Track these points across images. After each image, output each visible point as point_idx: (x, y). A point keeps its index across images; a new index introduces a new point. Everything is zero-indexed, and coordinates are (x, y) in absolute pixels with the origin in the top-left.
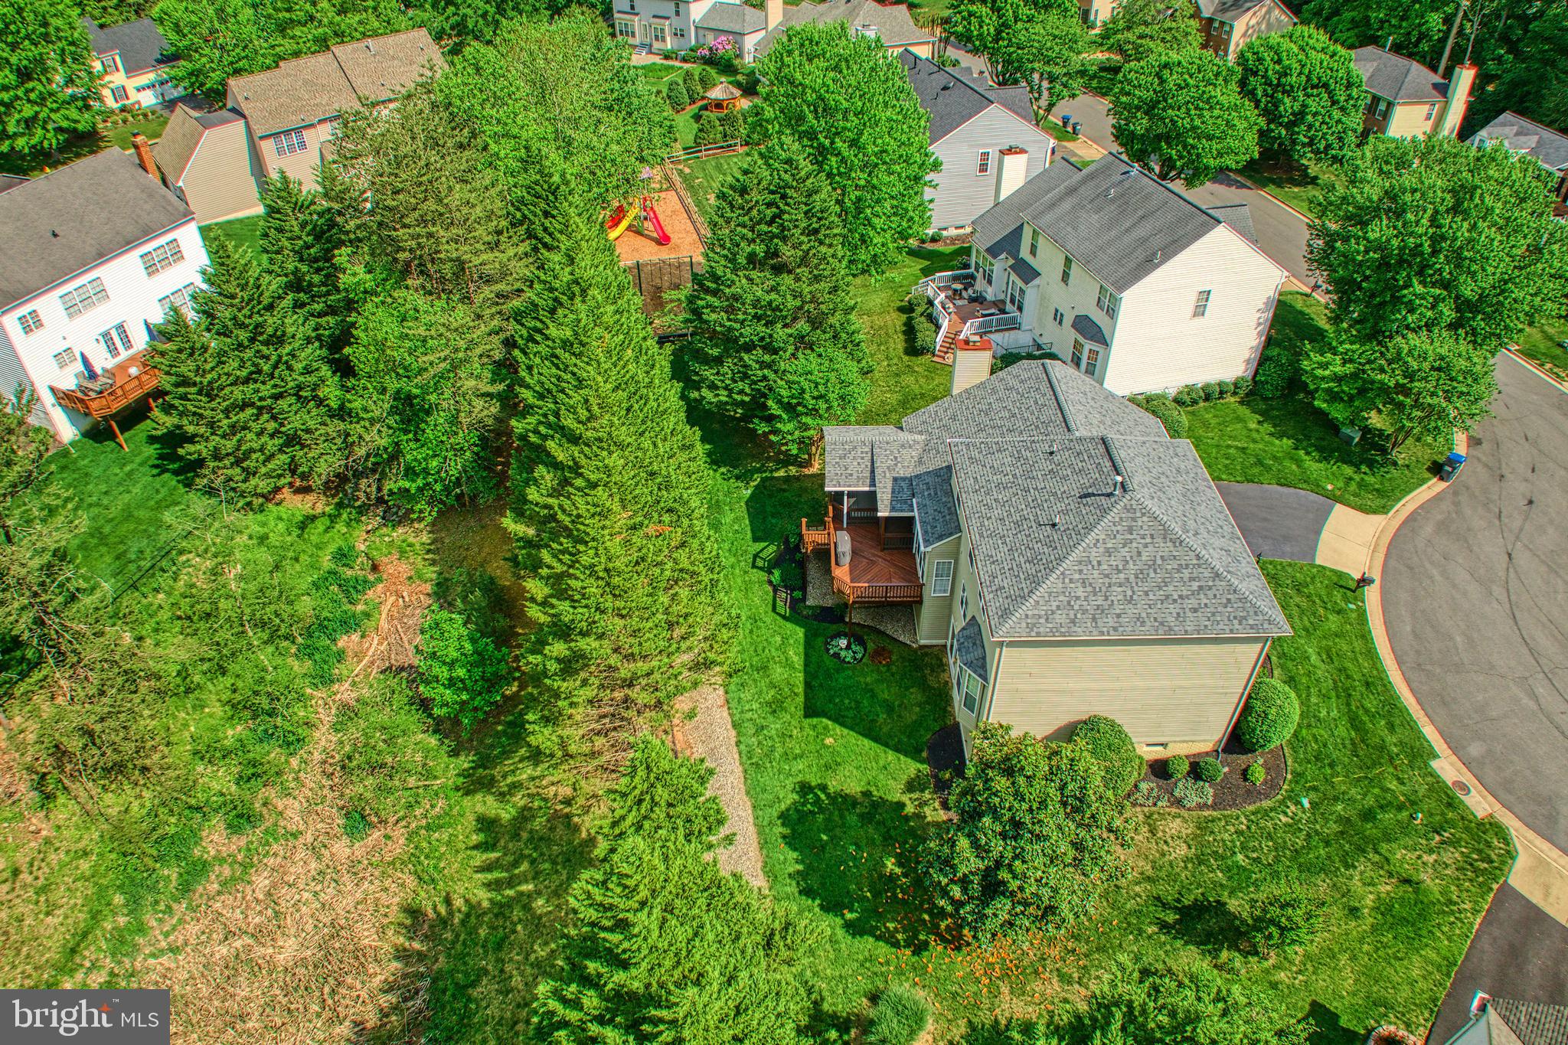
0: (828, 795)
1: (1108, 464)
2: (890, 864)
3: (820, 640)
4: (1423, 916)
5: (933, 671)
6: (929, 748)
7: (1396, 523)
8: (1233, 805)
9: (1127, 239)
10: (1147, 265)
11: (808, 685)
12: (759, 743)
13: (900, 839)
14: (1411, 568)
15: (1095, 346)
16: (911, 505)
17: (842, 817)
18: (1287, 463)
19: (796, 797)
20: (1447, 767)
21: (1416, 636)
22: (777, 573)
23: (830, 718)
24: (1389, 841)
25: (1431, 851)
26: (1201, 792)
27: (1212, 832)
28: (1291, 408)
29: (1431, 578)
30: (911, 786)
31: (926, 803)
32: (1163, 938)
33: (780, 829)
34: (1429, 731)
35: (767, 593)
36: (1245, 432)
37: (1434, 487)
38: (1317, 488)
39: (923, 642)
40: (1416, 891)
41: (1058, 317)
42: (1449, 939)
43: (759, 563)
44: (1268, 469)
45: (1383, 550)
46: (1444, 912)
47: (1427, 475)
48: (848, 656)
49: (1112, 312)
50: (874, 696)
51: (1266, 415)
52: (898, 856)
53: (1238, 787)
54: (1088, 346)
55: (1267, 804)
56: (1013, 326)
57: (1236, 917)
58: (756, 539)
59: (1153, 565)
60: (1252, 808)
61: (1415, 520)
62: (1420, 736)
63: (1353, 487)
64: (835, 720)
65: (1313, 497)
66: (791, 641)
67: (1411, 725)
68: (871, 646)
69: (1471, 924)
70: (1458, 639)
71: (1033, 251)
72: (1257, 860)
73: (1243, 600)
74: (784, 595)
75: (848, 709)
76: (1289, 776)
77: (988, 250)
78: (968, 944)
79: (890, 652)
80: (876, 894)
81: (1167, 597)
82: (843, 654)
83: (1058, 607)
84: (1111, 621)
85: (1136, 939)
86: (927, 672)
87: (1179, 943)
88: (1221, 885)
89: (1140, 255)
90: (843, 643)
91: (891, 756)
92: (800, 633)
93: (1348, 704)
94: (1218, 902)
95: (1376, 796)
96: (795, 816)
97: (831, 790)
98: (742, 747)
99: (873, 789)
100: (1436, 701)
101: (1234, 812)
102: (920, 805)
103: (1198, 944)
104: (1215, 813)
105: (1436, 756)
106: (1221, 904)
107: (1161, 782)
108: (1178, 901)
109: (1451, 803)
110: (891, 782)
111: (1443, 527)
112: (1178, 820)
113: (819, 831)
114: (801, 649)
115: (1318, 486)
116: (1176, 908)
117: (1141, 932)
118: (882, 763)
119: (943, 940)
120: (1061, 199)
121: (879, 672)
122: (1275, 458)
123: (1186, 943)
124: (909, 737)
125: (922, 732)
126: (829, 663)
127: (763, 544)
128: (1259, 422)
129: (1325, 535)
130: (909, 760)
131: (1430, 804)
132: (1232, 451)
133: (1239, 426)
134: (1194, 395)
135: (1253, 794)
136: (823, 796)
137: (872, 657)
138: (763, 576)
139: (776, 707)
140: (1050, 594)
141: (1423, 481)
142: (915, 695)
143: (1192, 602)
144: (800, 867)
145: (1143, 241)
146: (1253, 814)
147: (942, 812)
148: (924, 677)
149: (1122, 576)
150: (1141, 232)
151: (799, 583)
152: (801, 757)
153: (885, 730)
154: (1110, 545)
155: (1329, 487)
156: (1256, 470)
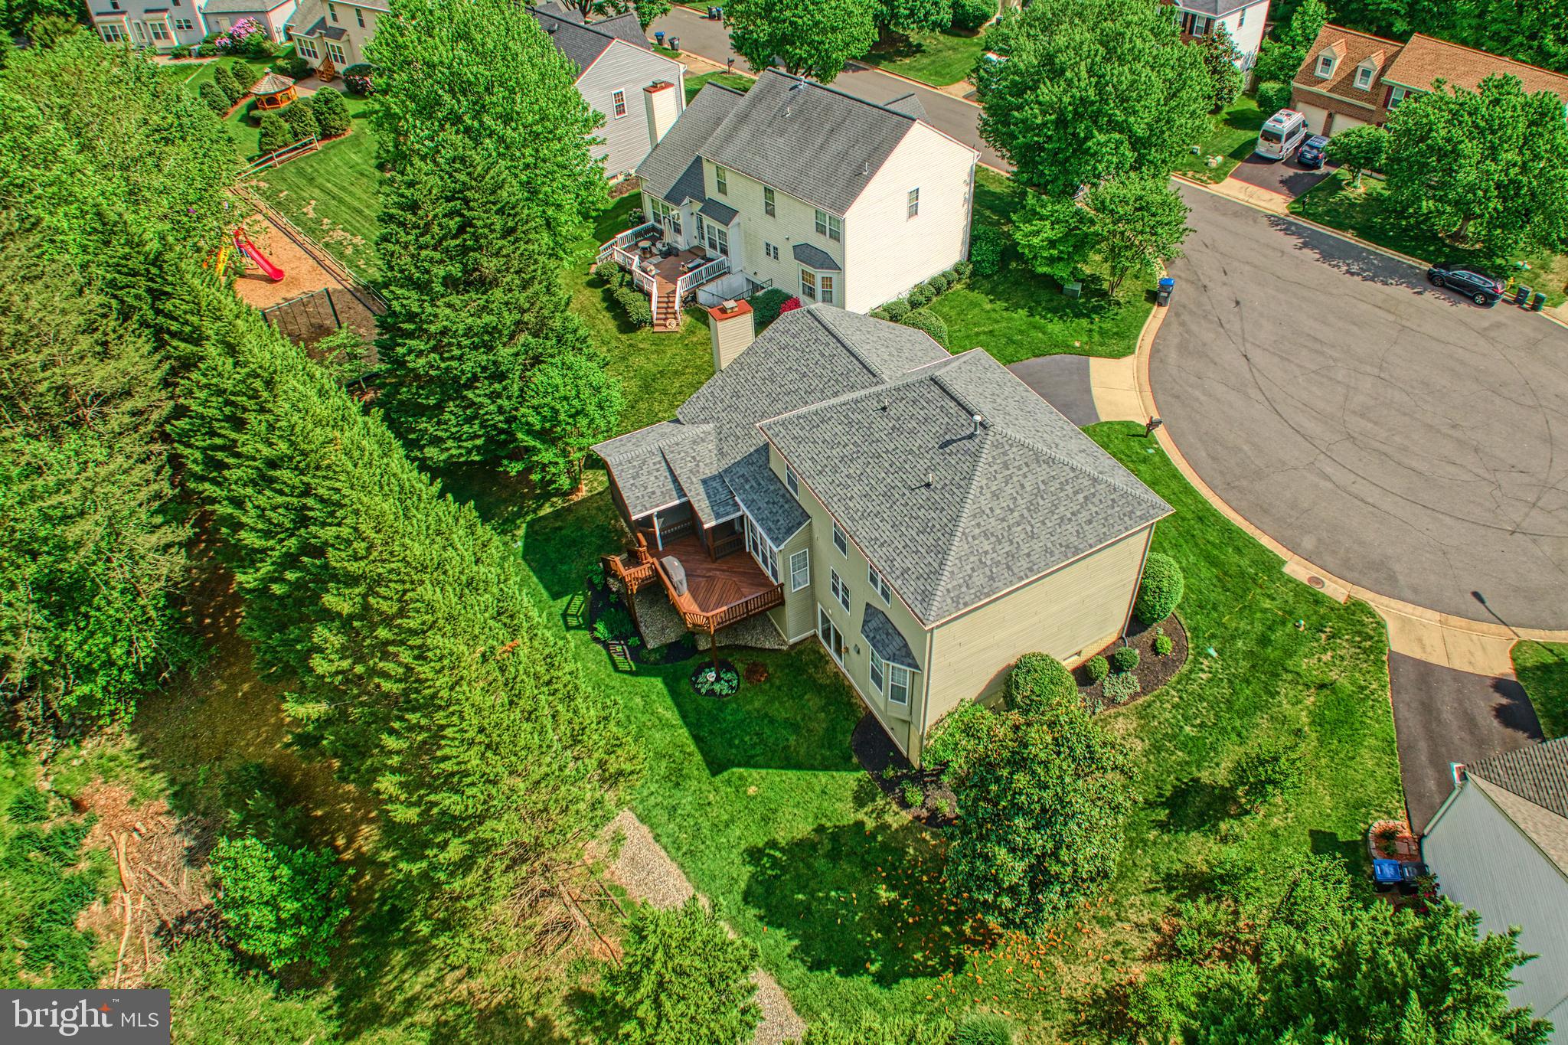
0: (782, 850)
1: (953, 404)
2: (884, 894)
3: (684, 685)
4: (1349, 712)
5: (816, 667)
6: (856, 751)
7: (1145, 358)
8: (1159, 682)
9: (826, 157)
10: (857, 179)
11: (697, 739)
12: (680, 827)
13: (879, 861)
14: (1178, 397)
15: (827, 273)
16: (736, 504)
17: (809, 867)
18: (1033, 333)
19: (751, 868)
20: (1297, 568)
21: (1214, 459)
22: (600, 627)
23: (739, 765)
24: (1291, 656)
25: (1325, 650)
26: (1126, 683)
27: (1154, 717)
28: (1012, 279)
29: (1197, 400)
30: (861, 799)
31: (883, 811)
32: (1166, 837)
33: (751, 912)
34: (1266, 541)
35: (598, 653)
36: (984, 315)
37: (1157, 315)
38: (1069, 350)
39: (792, 641)
40: (1334, 691)
41: (772, 251)
42: (1378, 722)
43: (573, 622)
44: (1020, 344)
45: (1147, 388)
46: (1363, 700)
47: (1148, 305)
48: (722, 688)
49: (837, 236)
50: (772, 721)
51: (994, 293)
52: (885, 880)
53: (1154, 664)
54: (819, 275)
55: (1185, 668)
56: (723, 272)
57: (1214, 788)
58: (555, 596)
59: (1038, 493)
60: (1174, 679)
61: (1158, 351)
62: (1263, 550)
63: (1096, 337)
64: (747, 764)
65: (1068, 358)
66: (654, 697)
67: (1251, 543)
68: (740, 667)
69: (1385, 700)
70: (1246, 448)
71: (722, 188)
72: (1202, 725)
73: (1123, 496)
74: (619, 648)
75: (753, 746)
76: (1188, 634)
77: (667, 198)
78: (1001, 936)
79: (764, 666)
80: (887, 931)
81: (1062, 519)
82: (717, 687)
83: (973, 569)
84: (1024, 563)
85: (1144, 851)
86: (812, 670)
87: (1181, 836)
88: (1187, 763)
89: (846, 170)
90: (711, 676)
91: (823, 777)
92: (658, 683)
93: (1197, 545)
94: (1192, 780)
95: (1261, 620)
96: (760, 890)
97: (783, 843)
98: (664, 840)
99: (824, 821)
100: (1257, 511)
101: (1162, 688)
102: (879, 817)
103: (1197, 828)
104: (1147, 698)
105: (1284, 563)
106: (1196, 780)
107: (1089, 689)
108: (1161, 795)
109: (1317, 600)
110: (838, 805)
111: (1183, 348)
112: (1120, 719)
113: (793, 892)
114: (669, 701)
115: (1068, 346)
116: (1162, 803)
117: (1145, 842)
118: (818, 789)
119: (975, 943)
120: (735, 129)
121: (764, 692)
122: (1021, 332)
123: (1188, 832)
124: (830, 748)
125: (840, 737)
126: (707, 704)
127: (566, 599)
128: (991, 301)
129: (1096, 391)
130: (844, 774)
131: (1302, 608)
132: (982, 337)
133: (976, 311)
134: (927, 294)
135: (1169, 665)
136: (778, 854)
137: (748, 678)
138: (585, 635)
139: (676, 778)
140: (960, 559)
141: (1148, 312)
142: (813, 701)
143: (1084, 515)
144: (796, 942)
145: (843, 155)
146: (1178, 683)
147: (903, 813)
148: (810, 676)
149: (1016, 514)
150: (837, 145)
151: (629, 627)
152: (733, 821)
153: (802, 751)
154: (994, 488)
155: (1077, 344)
156: (1010, 349)
